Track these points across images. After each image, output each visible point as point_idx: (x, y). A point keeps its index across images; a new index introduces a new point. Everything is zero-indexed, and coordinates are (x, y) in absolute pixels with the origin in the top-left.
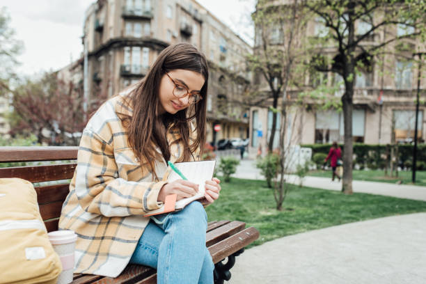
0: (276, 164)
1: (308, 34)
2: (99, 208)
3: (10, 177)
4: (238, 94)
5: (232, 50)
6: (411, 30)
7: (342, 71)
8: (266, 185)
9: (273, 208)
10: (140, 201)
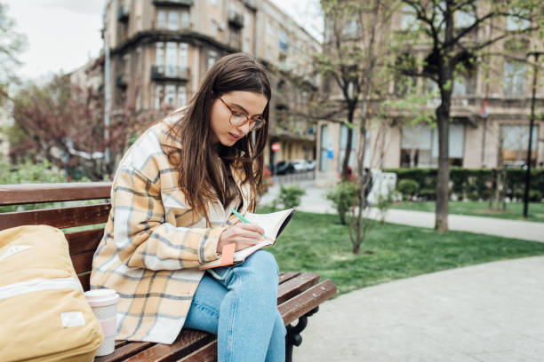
0: (352, 195)
1: (394, 27)
2: (143, 260)
3: (33, 224)
4: (302, 104)
5: (295, 48)
6: (526, 24)
7: (437, 77)
8: (339, 220)
9: (348, 251)
10: (195, 252)
